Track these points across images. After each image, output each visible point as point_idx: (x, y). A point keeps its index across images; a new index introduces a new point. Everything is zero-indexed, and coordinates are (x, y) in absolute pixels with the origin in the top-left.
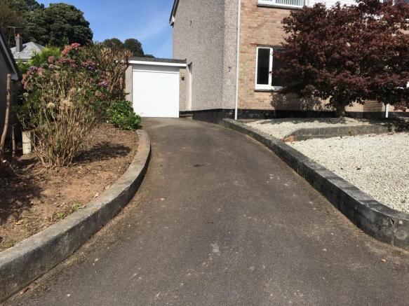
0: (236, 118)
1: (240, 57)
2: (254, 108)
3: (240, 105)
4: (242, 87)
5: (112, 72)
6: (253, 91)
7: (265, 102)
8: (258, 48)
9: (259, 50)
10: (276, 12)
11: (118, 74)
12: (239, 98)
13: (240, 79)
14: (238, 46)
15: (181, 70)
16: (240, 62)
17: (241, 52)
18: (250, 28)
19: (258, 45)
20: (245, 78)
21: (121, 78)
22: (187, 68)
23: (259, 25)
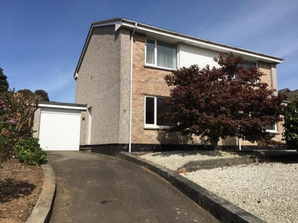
0: (130, 151)
1: (132, 103)
2: (144, 143)
3: (133, 141)
4: (134, 125)
5: (22, 112)
6: (142, 130)
7: (153, 137)
8: (145, 97)
9: (147, 98)
10: (158, 72)
11: (27, 114)
12: (132, 135)
13: (133, 120)
14: (131, 95)
15: (82, 112)
16: (133, 107)
17: (133, 99)
18: (139, 82)
19: (146, 95)
20: (137, 118)
21: (30, 118)
22: (88, 110)
23: (146, 80)
